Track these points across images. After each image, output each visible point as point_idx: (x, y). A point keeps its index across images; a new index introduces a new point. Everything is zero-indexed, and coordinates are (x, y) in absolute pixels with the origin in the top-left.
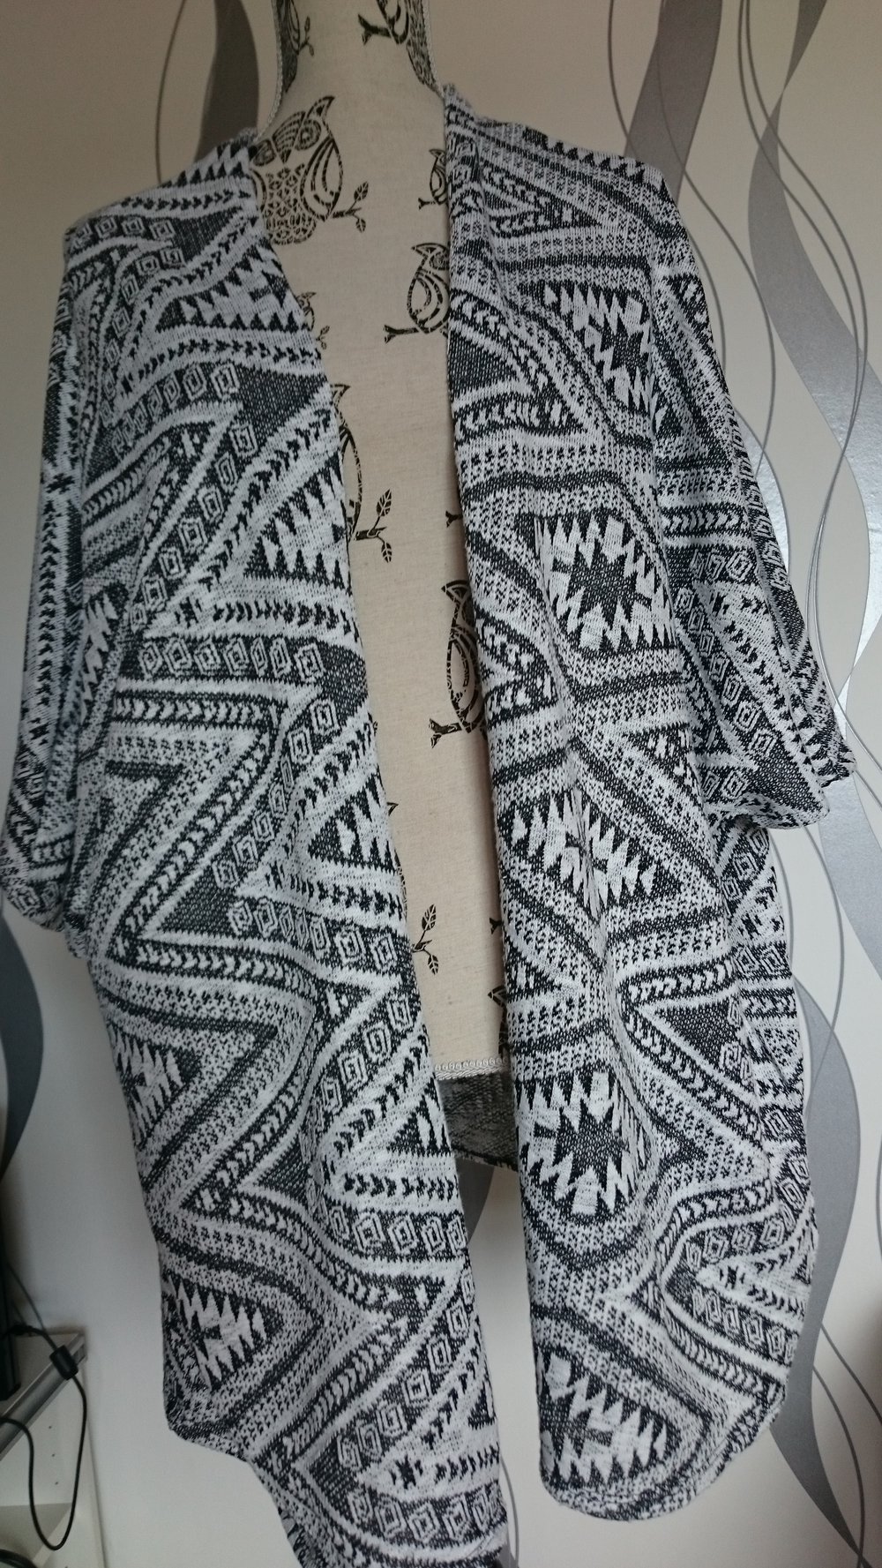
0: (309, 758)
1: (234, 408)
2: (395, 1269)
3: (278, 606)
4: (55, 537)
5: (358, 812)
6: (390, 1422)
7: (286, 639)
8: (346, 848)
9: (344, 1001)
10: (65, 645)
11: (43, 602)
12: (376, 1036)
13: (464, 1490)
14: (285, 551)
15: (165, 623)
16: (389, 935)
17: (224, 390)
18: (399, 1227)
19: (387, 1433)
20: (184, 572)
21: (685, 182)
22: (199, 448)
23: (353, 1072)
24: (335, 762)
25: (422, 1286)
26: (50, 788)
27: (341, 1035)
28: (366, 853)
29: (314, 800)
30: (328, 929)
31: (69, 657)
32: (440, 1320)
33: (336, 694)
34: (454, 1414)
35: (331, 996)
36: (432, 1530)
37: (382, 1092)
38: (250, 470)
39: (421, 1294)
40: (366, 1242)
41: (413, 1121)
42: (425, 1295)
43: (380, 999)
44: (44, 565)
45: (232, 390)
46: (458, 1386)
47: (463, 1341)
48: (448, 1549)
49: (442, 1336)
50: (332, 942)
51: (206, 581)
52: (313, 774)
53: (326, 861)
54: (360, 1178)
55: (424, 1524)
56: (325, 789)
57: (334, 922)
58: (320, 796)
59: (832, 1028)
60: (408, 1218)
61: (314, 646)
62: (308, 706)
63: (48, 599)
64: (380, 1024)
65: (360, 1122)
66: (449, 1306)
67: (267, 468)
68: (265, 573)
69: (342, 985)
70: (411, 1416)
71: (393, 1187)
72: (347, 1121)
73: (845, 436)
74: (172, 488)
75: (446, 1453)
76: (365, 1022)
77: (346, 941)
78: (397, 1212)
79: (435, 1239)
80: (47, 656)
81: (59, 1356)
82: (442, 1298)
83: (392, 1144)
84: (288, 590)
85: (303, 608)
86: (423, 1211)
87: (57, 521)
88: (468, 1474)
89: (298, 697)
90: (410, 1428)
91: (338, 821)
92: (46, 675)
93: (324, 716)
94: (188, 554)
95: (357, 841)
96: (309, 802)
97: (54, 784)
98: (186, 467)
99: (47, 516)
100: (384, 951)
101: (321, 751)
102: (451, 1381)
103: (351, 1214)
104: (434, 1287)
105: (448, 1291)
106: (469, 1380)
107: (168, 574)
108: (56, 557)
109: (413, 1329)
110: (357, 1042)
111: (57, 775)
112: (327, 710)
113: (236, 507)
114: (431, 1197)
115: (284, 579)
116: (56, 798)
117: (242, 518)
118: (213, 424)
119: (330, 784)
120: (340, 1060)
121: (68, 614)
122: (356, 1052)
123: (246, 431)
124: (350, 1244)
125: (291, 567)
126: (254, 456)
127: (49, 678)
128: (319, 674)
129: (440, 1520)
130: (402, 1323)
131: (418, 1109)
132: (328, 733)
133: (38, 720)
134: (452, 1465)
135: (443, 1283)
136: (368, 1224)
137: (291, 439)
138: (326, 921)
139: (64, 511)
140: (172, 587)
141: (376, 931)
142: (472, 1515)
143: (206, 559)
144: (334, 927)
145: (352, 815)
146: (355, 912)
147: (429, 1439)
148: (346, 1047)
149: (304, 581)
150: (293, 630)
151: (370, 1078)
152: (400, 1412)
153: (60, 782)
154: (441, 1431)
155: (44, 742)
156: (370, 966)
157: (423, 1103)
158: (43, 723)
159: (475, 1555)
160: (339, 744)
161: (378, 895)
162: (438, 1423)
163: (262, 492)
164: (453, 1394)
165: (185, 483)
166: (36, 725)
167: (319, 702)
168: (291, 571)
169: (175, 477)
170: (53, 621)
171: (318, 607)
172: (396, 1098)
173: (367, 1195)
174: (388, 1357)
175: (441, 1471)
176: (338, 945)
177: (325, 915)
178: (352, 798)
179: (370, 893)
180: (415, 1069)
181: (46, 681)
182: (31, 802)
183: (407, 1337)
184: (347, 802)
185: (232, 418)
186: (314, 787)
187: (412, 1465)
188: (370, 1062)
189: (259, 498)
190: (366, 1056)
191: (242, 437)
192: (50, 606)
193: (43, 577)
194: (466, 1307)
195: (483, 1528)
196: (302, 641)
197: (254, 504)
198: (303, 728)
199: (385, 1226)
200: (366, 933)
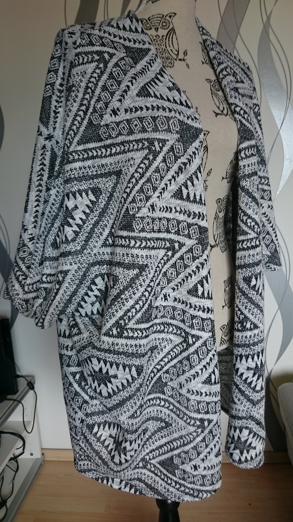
0: (191, 263)
1: (177, 136)
2: (199, 416)
3: (185, 211)
4: (45, 160)
5: (205, 281)
6: (193, 455)
7: (187, 223)
8: (200, 293)
9: (194, 340)
10: (44, 204)
11: (38, 186)
12: (202, 351)
13: (211, 473)
14: (190, 193)
15: (144, 212)
16: (210, 320)
17: (174, 129)
18: (202, 405)
19: (191, 457)
20: (152, 193)
21: (239, 36)
22: (161, 148)
23: (194, 361)
24: (200, 265)
25: (207, 421)
26: (33, 262)
27: (192, 349)
28: (206, 295)
29: (191, 277)
30: (191, 318)
31: (44, 209)
32: (210, 430)
33: (202, 243)
34: (211, 454)
35: (190, 338)
36: (201, 482)
37: (202, 367)
38: (179, 161)
39: (206, 423)
40: (192, 408)
41: (210, 375)
42: (207, 423)
43: (205, 340)
44: (40, 171)
45: (177, 129)
46: (213, 447)
47: (216, 435)
48: (204, 487)
49: (210, 434)
50: (192, 322)
51: (158, 197)
52: (192, 269)
53: (193, 297)
54: (192, 391)
55: (198, 480)
56: (195, 274)
57: (193, 316)
58: (193, 276)
60: (205, 403)
61: (197, 226)
62: (192, 246)
63: (40, 185)
64: (204, 347)
65: (195, 375)
66: (214, 426)
67: (186, 161)
68: (182, 198)
69: (194, 335)
70: (199, 454)
71: (202, 394)
72: (190, 374)
73: (280, 126)
74: (149, 161)
75: (207, 464)
76: (200, 347)
77: (196, 322)
78: (202, 401)
79: (212, 408)
80: (38, 208)
81: (29, 384)
82: (212, 425)
83: (203, 382)
84: (190, 207)
85: (194, 213)
86: (210, 401)
87: (47, 153)
88: (213, 469)
89: (189, 243)
90: (198, 457)
91: (198, 285)
92: (36, 216)
93: (197, 250)
94: (154, 187)
95: (204, 291)
96: (189, 277)
97: (35, 260)
98: (156, 155)
99: (43, 151)
100: (208, 325)
101: (195, 261)
102: (211, 445)
103: (188, 400)
104: (210, 421)
105: (214, 422)
106: (216, 446)
107: (147, 193)
108: (44, 168)
109: (202, 432)
110: (196, 352)
111: (36, 256)
112: (199, 248)
113: (172, 173)
114: (212, 397)
115: (189, 202)
116: (35, 266)
117: (173, 177)
118: (168, 140)
119: (197, 273)
120: (190, 357)
121: (46, 192)
122: (196, 355)
123: (179, 146)
124: (187, 408)
125: (192, 199)
126: (182, 156)
127: (37, 217)
128: (197, 236)
129: (203, 480)
130: (200, 430)
131: (212, 372)
132: (198, 256)
133: (32, 234)
134: (208, 467)
135: (213, 420)
136: (193, 403)
137: (193, 151)
138: (191, 315)
139: (49, 150)
140: (148, 198)
141: (206, 319)
142: (212, 479)
143: (159, 190)
144: (193, 317)
145: (203, 283)
146: (200, 313)
147: (203, 460)
148: (193, 353)
149: (196, 204)
150: (190, 220)
151: (199, 363)
152: (196, 452)
153: (37, 259)
154: (207, 458)
155: (33, 243)
156: (203, 330)
157: (214, 370)
158: (33, 235)
159: (212, 489)
160: (201, 260)
161: (208, 308)
162: (206, 456)
163: (183, 170)
164: (212, 449)
165: (155, 160)
166: (31, 236)
167: (196, 245)
168: (192, 200)
169: (151, 157)
170: (41, 194)
171: (199, 213)
172: (206, 369)
173: (194, 396)
174: (194, 439)
175: (205, 468)
176: (194, 323)
177: (191, 313)
178: (204, 277)
179: (206, 307)
180: (213, 360)
181: (36, 219)
182: (26, 267)
183: (200, 434)
184: (202, 278)
185: (175, 140)
186: (191, 273)
187: (197, 466)
188: (199, 358)
189: (182, 172)
190: (198, 356)
191: (178, 148)
192: (40, 188)
193: (38, 176)
194: (218, 426)
195: (215, 482)
196: (193, 225)
197: (180, 174)
198: (190, 253)
199: (198, 404)
200: (203, 320)
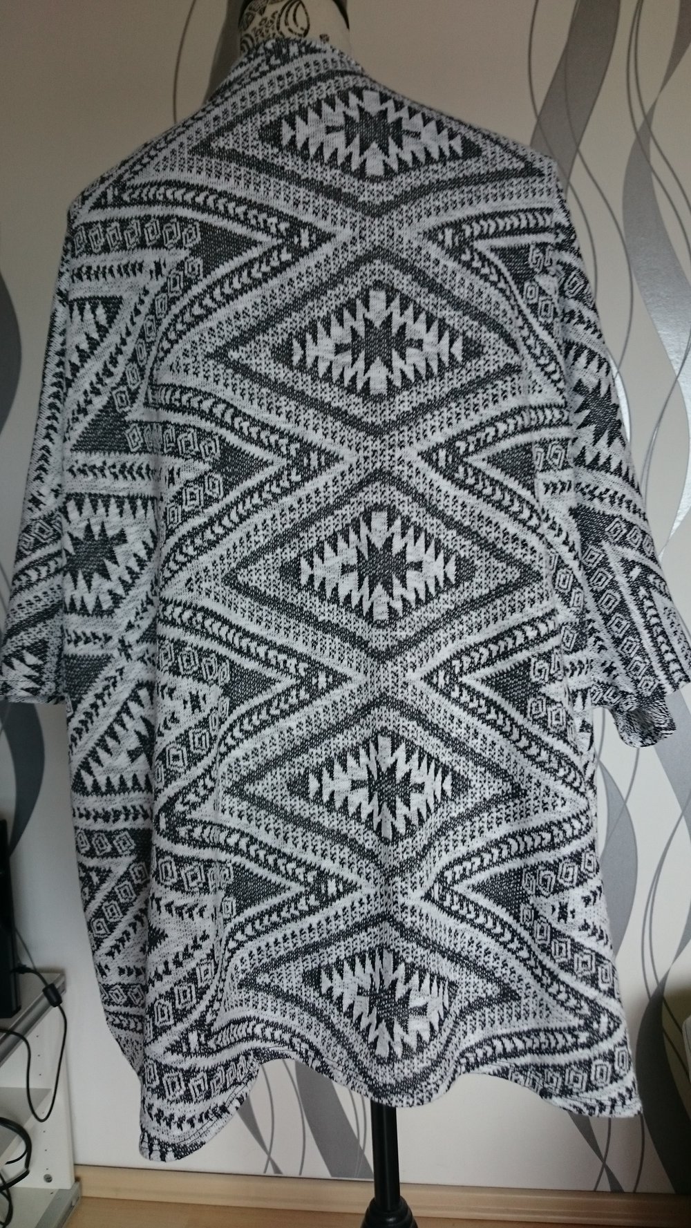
21: (578, 159)
59: (625, 802)
73: (680, 366)
81: (49, 990)
